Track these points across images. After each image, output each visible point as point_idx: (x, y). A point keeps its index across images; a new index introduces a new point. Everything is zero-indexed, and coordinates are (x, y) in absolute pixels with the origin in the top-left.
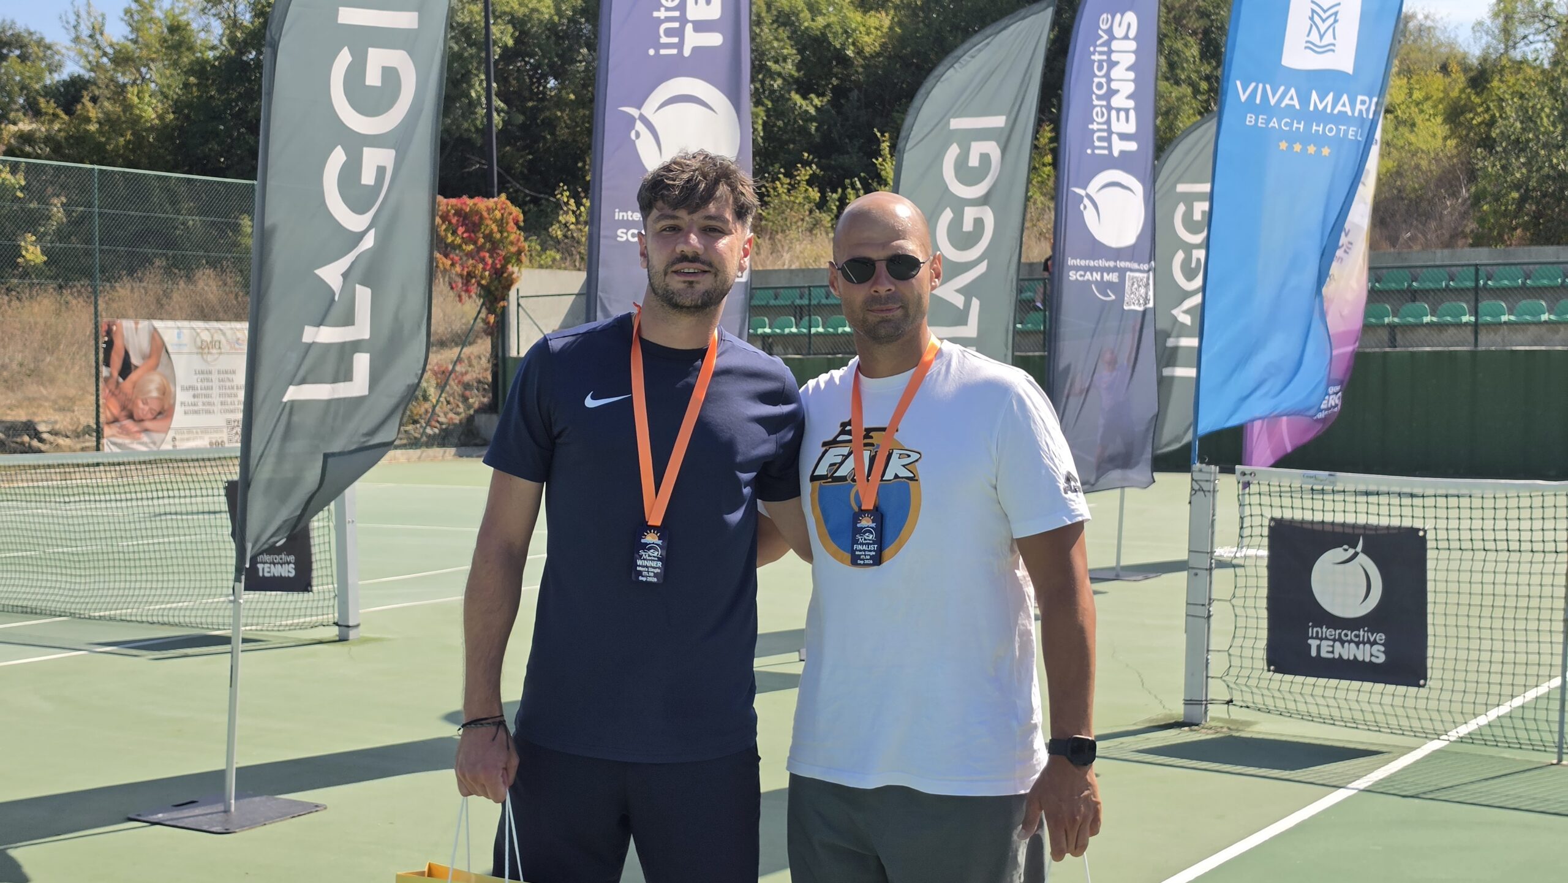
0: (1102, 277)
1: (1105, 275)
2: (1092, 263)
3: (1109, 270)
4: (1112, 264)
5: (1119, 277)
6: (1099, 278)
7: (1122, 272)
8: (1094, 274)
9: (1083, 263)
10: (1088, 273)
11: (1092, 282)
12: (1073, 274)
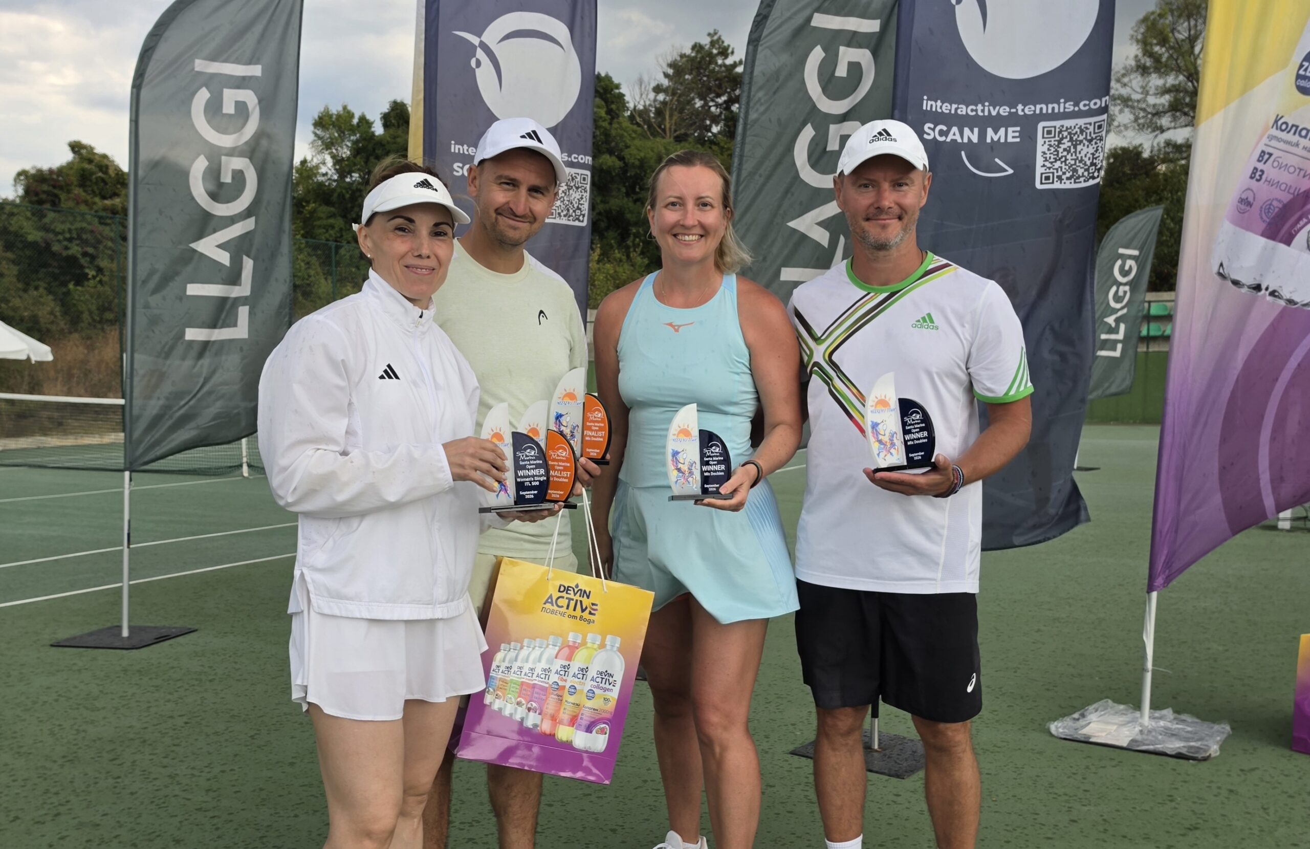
0: (982, 135)
1: (990, 132)
2: (963, 110)
3: (997, 123)
4: (1004, 111)
5: (1022, 134)
6: (975, 139)
7: (1028, 126)
8: (967, 131)
9: (946, 108)
10: (955, 129)
11: (962, 146)
12: (929, 128)
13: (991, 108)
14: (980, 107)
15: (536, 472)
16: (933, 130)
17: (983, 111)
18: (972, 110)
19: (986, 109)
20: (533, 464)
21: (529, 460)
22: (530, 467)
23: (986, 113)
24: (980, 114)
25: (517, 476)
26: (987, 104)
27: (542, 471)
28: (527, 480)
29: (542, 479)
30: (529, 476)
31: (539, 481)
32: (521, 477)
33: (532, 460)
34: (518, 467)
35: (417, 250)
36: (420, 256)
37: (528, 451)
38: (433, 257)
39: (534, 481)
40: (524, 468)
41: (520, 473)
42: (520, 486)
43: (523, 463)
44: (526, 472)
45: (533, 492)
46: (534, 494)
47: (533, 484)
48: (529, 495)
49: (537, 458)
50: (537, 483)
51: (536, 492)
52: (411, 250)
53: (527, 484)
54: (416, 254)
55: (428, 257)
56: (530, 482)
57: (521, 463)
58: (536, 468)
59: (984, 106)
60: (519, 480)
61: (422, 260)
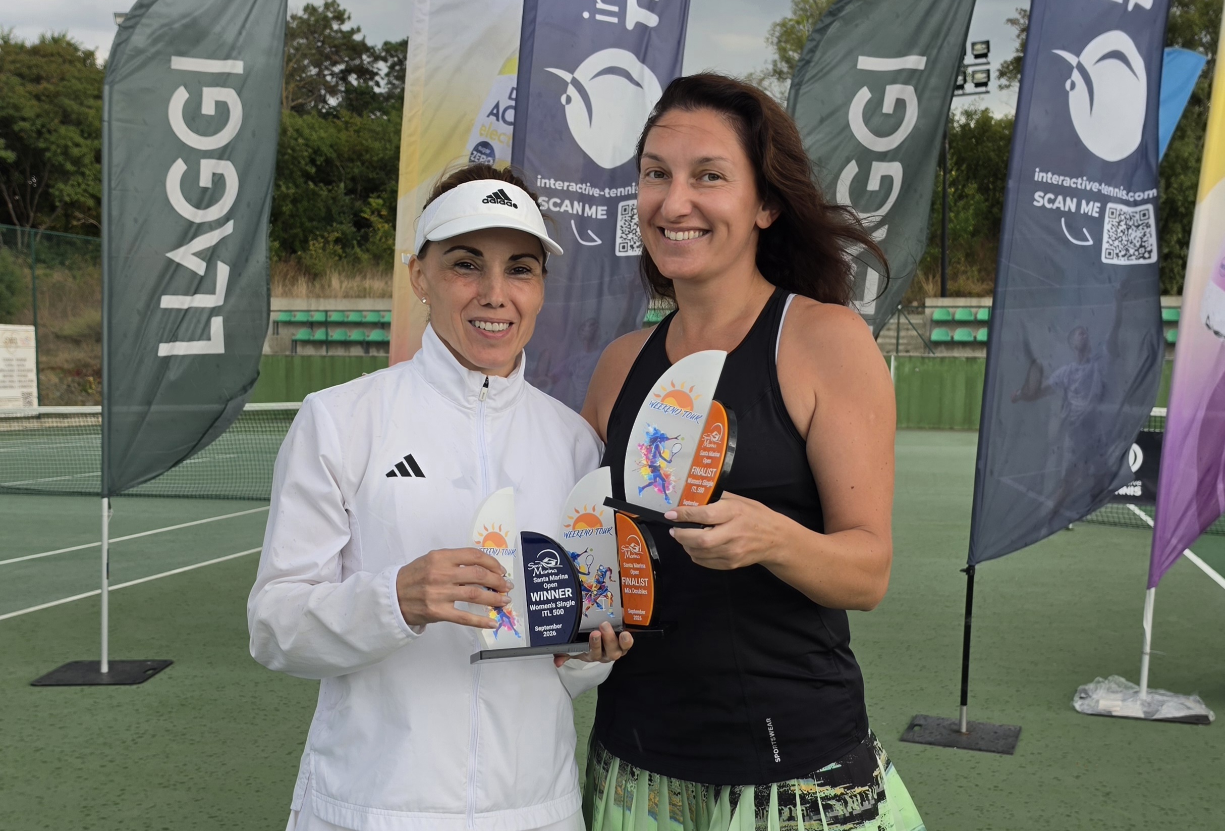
0: (1078, 207)
1: (1083, 203)
2: (1068, 182)
3: (1091, 196)
4: (1095, 187)
6: (1073, 210)
8: (1069, 200)
12: (1040, 196)
13: (1087, 183)
14: (1080, 180)
15: (559, 594)
16: (1043, 198)
17: (1081, 184)
18: (1074, 183)
19: (1084, 182)
20: (554, 582)
21: (548, 575)
22: (549, 586)
23: (1083, 188)
24: (1079, 187)
25: (530, 602)
26: (1085, 178)
27: (569, 592)
28: (546, 606)
29: (569, 604)
30: (548, 601)
31: (565, 608)
32: (537, 603)
33: (552, 574)
34: (531, 587)
35: (485, 296)
36: (488, 305)
37: (546, 560)
38: (510, 307)
39: (557, 608)
40: (540, 588)
41: (535, 597)
42: (535, 619)
43: (539, 580)
44: (545, 595)
45: (555, 626)
46: (557, 630)
47: (555, 612)
48: (549, 631)
49: (560, 571)
50: (562, 612)
51: (559, 626)
52: (478, 296)
53: (545, 613)
54: (484, 302)
55: (502, 306)
56: (551, 610)
57: (536, 580)
58: (558, 588)
59: (1082, 180)
60: (533, 608)
61: (492, 311)
